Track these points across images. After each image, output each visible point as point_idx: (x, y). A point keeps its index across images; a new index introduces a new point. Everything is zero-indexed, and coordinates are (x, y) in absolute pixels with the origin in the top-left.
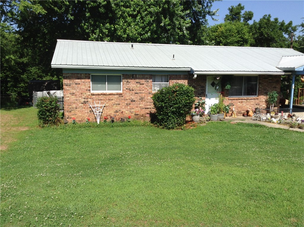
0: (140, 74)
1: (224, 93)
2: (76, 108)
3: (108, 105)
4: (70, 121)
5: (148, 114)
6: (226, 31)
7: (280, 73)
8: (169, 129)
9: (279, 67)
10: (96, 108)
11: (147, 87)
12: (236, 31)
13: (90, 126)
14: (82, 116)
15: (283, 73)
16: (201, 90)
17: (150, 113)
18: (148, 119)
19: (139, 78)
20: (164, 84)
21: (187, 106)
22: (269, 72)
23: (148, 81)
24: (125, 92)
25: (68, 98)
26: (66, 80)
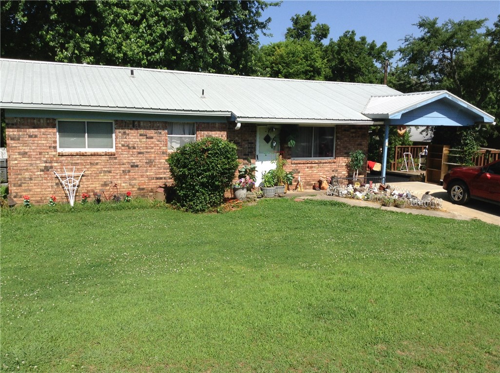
0: (146, 121)
1: (285, 152)
2: (31, 179)
3: (90, 172)
4: (19, 202)
5: (160, 187)
6: (287, 54)
7: (367, 122)
8: (197, 211)
9: (366, 113)
10: (68, 179)
11: (159, 143)
12: (303, 55)
13: (57, 211)
14: (42, 193)
15: (372, 123)
16: (249, 148)
17: (164, 186)
18: (161, 196)
19: (145, 128)
20: (187, 138)
21: (226, 173)
22: (350, 120)
23: (161, 133)
24: (120, 150)
25: (16, 162)
26: (11, 130)
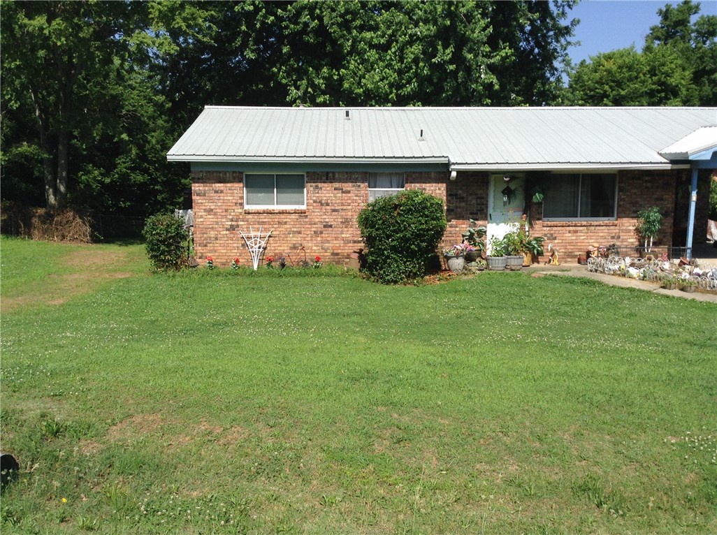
0: (342, 173)
1: (532, 212)
2: (216, 239)
3: (277, 233)
4: (203, 263)
5: (355, 252)
7: (660, 165)
8: (388, 282)
10: (253, 240)
11: (357, 198)
13: (237, 274)
14: (227, 254)
15: (669, 167)
16: (478, 204)
17: (358, 251)
18: (355, 264)
19: (341, 181)
20: (394, 191)
21: (424, 236)
23: (359, 186)
24: (312, 207)
25: (202, 220)
26: (197, 185)
